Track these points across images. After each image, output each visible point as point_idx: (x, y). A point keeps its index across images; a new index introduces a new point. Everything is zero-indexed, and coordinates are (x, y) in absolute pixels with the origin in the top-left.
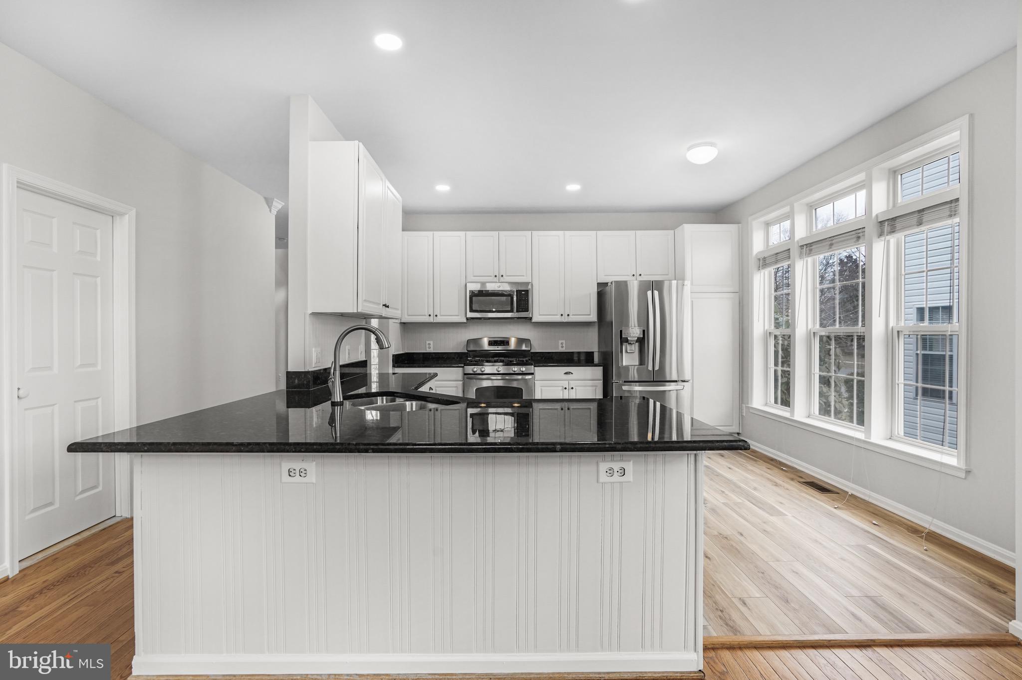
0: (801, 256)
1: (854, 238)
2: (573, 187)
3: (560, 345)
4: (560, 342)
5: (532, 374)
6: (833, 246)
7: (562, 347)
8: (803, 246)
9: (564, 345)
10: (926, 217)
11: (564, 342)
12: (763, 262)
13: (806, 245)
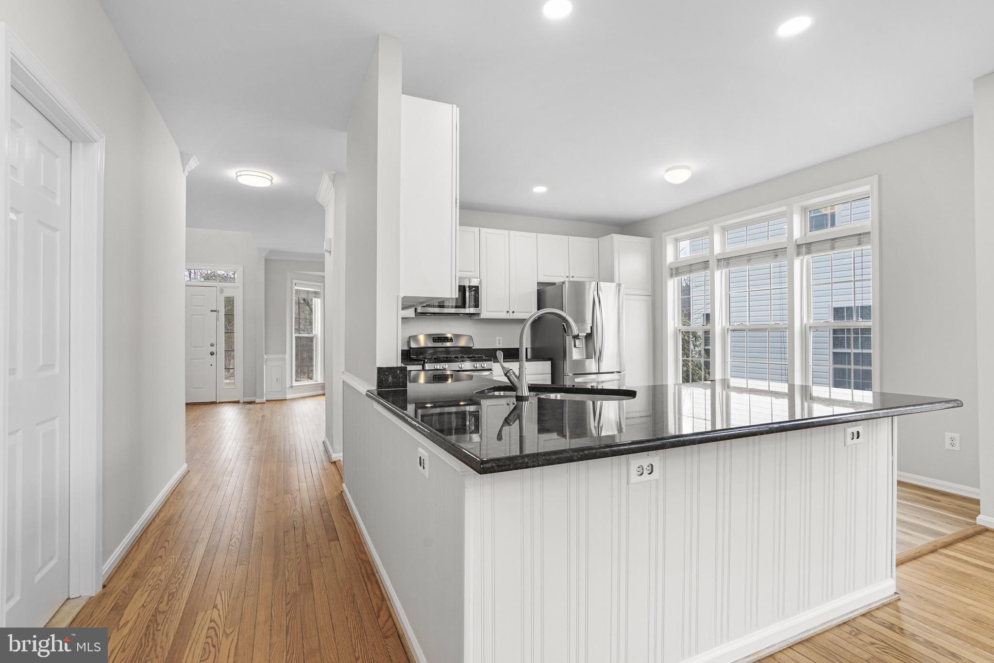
0: (718, 267)
1: (772, 255)
2: (540, 189)
3: (497, 342)
4: (497, 338)
5: (490, 370)
6: (751, 261)
7: (499, 343)
8: (721, 259)
9: (501, 342)
10: (837, 244)
11: (501, 338)
12: (675, 271)
13: (724, 259)
